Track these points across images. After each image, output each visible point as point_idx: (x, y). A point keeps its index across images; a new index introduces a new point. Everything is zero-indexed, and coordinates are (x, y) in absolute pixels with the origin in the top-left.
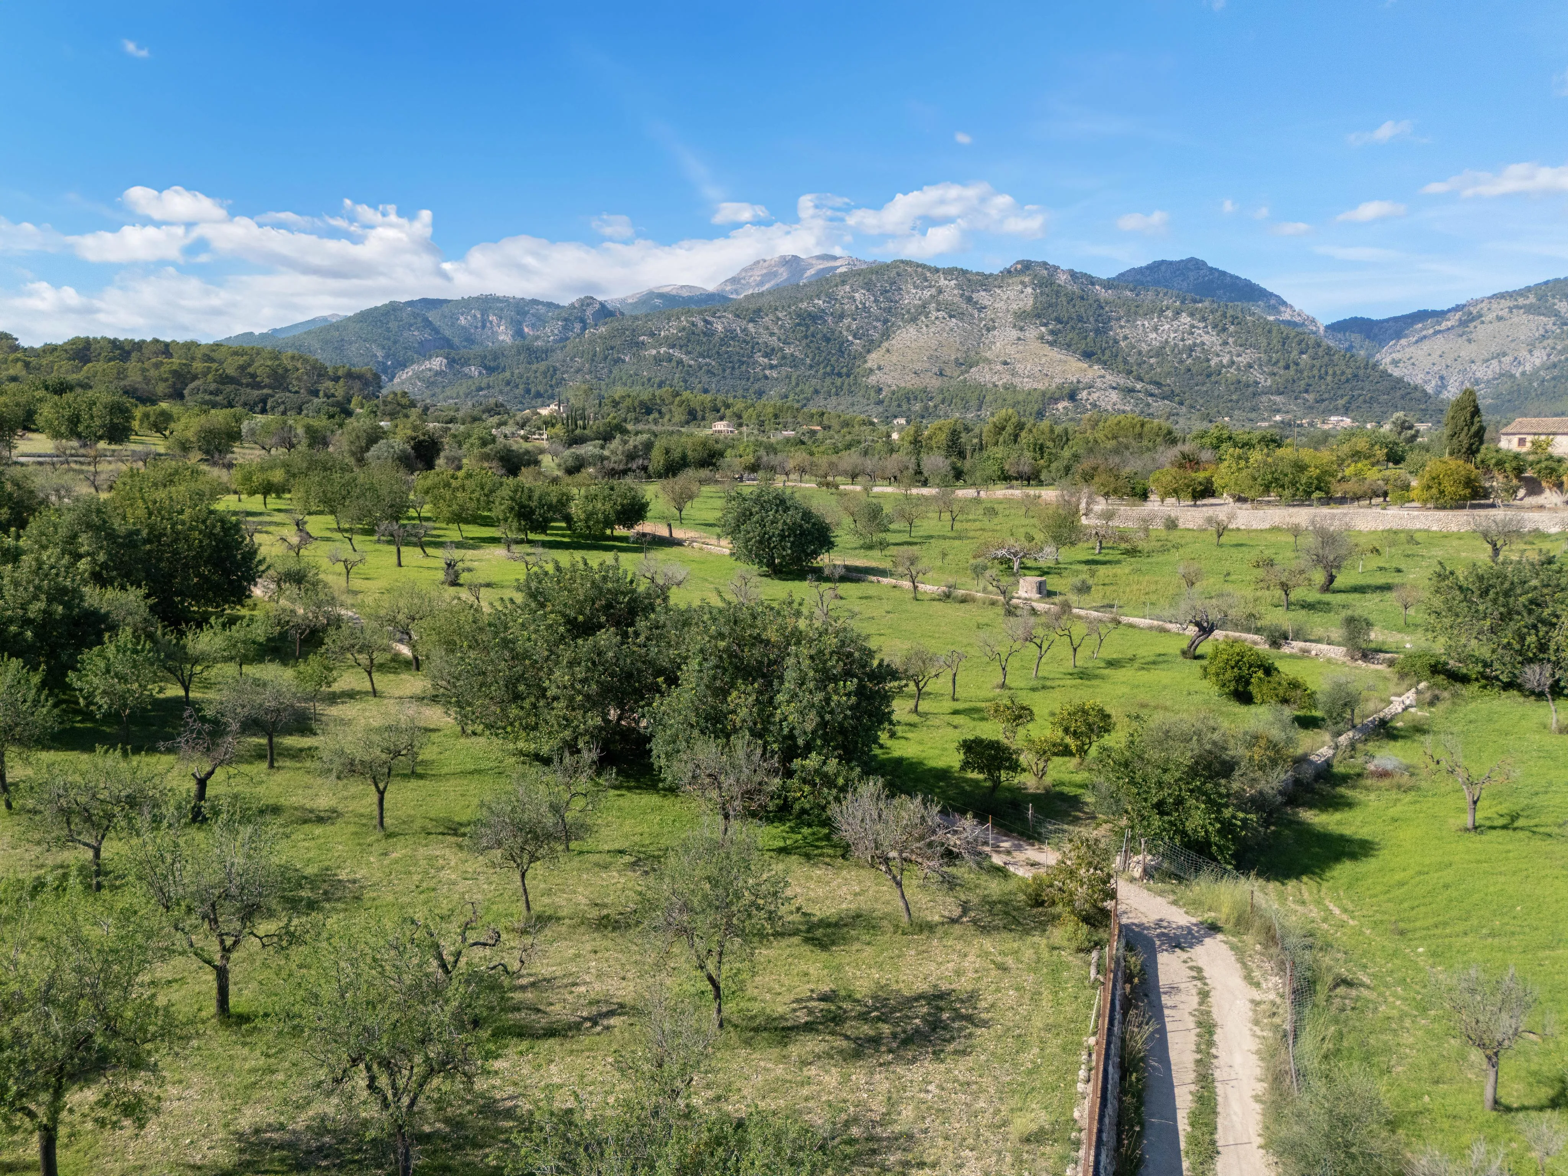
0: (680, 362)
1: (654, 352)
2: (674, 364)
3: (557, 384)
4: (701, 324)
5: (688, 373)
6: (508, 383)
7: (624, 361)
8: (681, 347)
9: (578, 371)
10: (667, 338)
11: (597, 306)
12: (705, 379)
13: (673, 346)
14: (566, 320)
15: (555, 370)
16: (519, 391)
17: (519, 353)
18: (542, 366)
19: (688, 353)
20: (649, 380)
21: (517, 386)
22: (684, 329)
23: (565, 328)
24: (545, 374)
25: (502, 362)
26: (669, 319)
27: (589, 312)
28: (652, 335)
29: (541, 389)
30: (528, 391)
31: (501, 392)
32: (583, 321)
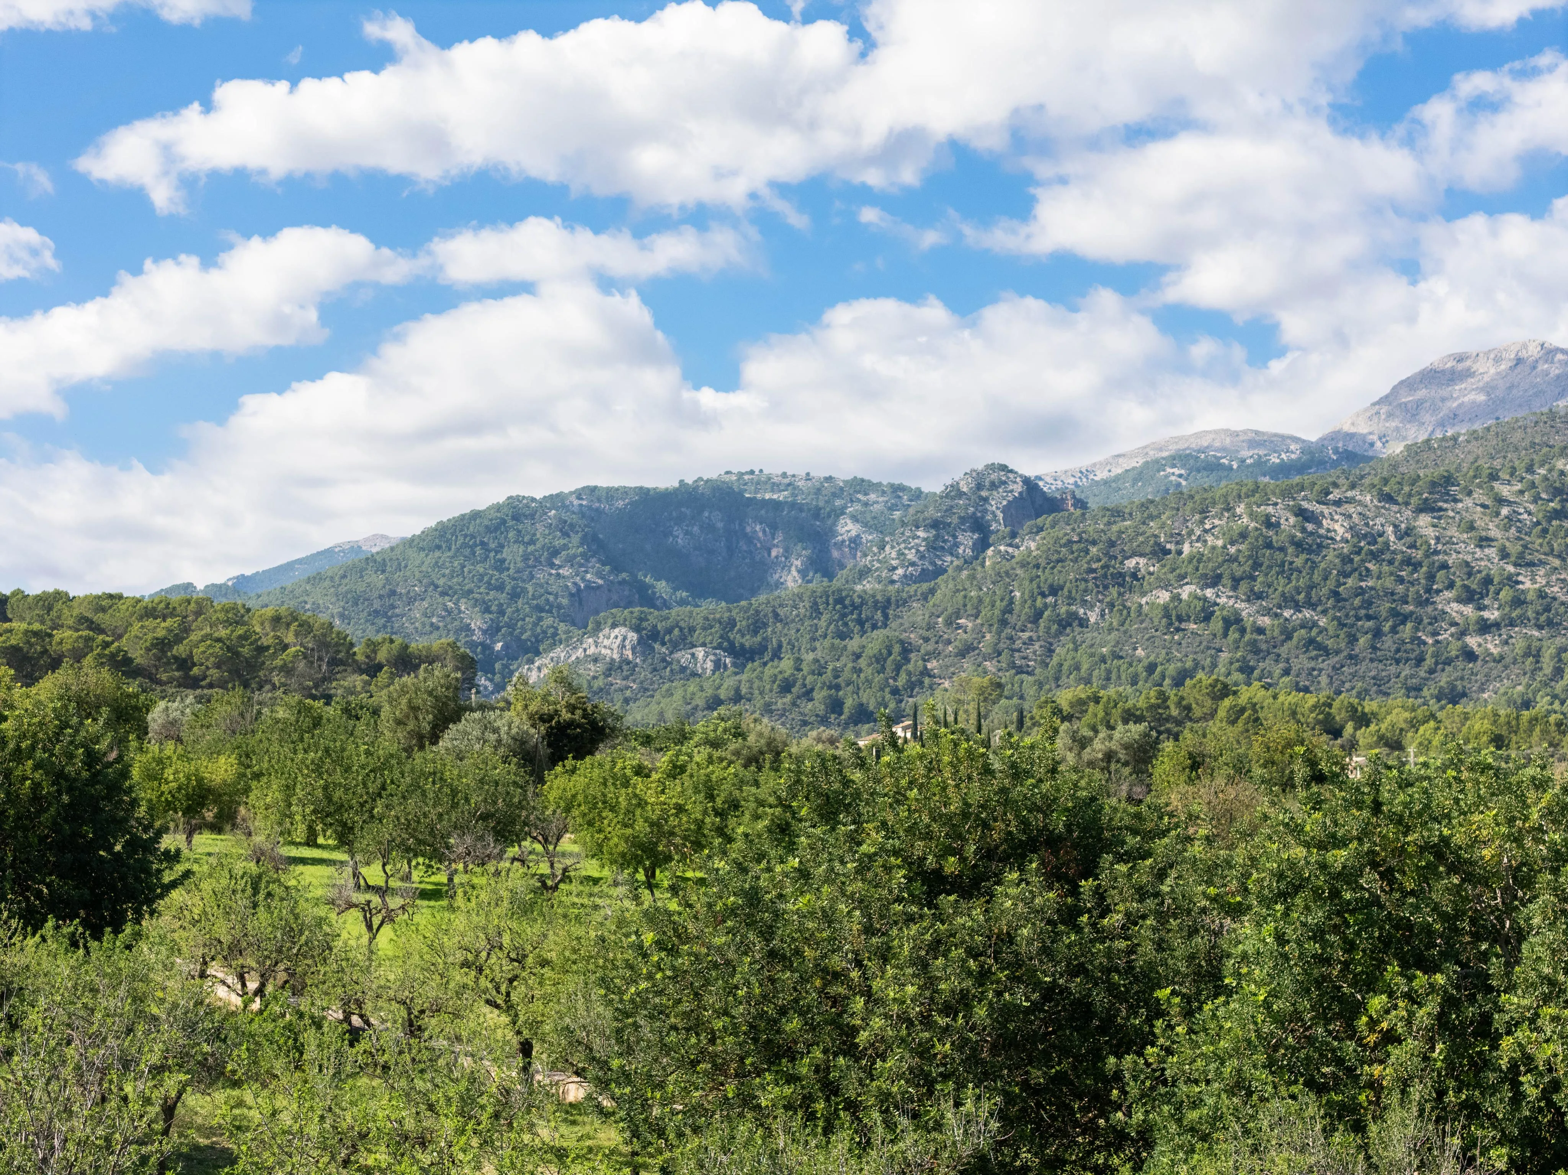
0: (1233, 621)
1: (1164, 596)
2: (1216, 625)
3: (911, 686)
4: (1289, 522)
5: (1256, 651)
6: (786, 687)
7: (1083, 623)
8: (1236, 582)
9: (966, 651)
10: (1198, 559)
11: (1018, 488)
12: (1301, 662)
13: (1215, 581)
14: (935, 525)
15: (906, 650)
16: (817, 705)
17: (816, 611)
18: (874, 641)
19: (1255, 596)
20: (1151, 668)
21: (808, 694)
22: (1243, 535)
23: (934, 547)
24: (880, 660)
25: (773, 632)
26: (1204, 512)
27: (997, 503)
28: (1159, 552)
29: (870, 699)
30: (836, 706)
31: (768, 709)
32: (980, 526)
